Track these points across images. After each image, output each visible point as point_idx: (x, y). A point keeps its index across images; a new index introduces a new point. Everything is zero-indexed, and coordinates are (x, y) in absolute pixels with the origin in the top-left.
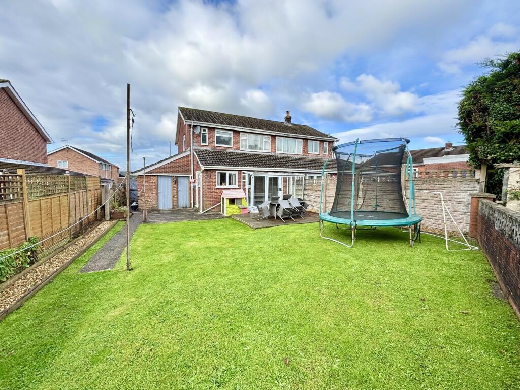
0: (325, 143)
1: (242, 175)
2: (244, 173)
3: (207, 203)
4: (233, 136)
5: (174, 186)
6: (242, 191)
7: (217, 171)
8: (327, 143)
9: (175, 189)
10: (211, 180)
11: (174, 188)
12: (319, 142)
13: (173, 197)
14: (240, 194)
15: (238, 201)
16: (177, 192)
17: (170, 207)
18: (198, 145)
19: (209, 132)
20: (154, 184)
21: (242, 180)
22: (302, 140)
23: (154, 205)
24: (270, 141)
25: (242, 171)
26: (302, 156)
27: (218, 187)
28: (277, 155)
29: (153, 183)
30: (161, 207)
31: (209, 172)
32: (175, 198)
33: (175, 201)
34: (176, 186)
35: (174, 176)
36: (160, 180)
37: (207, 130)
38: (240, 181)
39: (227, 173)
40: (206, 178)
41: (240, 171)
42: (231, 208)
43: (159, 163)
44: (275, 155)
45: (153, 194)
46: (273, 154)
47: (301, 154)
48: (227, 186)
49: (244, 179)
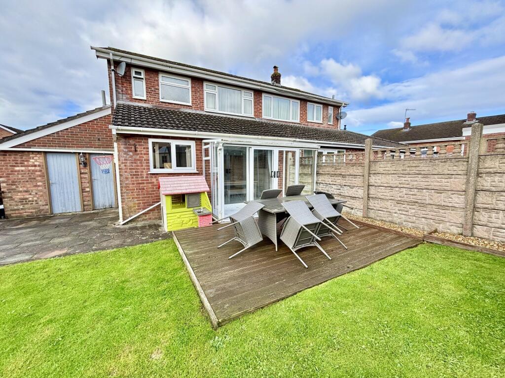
0: (329, 107)
1: (204, 147)
2: (206, 144)
3: (131, 204)
4: (192, 87)
5: (83, 171)
6: (202, 179)
7: (151, 141)
8: (332, 108)
9: (86, 176)
10: (138, 157)
11: (82, 175)
12: (322, 106)
13: (83, 190)
14: (198, 184)
15: (193, 199)
16: (91, 181)
17: (78, 209)
18: (127, 99)
19: (147, 77)
20: (38, 168)
21: (204, 158)
22: (299, 102)
23: (42, 208)
24: (253, 100)
25: (204, 141)
26: (299, 125)
27: (153, 171)
28: (263, 121)
29: (35, 166)
30: (58, 210)
31: (132, 142)
32: (87, 192)
33: (88, 199)
34: (87, 171)
35: (80, 153)
36: (52, 160)
37: (142, 72)
38: (199, 160)
39: (174, 144)
40: (126, 153)
41: (199, 140)
42: (178, 215)
43: (44, 127)
44: (261, 121)
45: (36, 186)
46: (257, 120)
47: (298, 121)
48: (175, 169)
49: (207, 155)
